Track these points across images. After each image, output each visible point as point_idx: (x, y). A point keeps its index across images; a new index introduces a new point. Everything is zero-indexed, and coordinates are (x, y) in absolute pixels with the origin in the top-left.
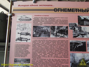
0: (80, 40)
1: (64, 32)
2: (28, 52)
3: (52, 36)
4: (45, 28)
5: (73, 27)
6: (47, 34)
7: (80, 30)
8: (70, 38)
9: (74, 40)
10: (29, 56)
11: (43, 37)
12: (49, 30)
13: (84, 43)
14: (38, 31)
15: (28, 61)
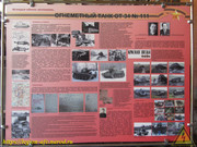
0: (83, 49)
1: (66, 40)
2: (27, 63)
3: (52, 45)
4: (45, 37)
5: (76, 35)
6: (47, 42)
7: (84, 39)
8: (72, 47)
9: (77, 50)
10: (28, 67)
11: (43, 46)
12: (50, 38)
13: (88, 52)
14: (37, 40)
15: (28, 72)
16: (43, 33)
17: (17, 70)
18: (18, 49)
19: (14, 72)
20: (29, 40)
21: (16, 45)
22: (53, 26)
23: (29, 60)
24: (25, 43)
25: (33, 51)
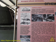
16: (38, 14)
17: (23, 35)
18: (24, 23)
19: (21, 37)
20: (30, 18)
21: (22, 21)
22: (44, 10)
23: (30, 29)
24: (28, 20)
25: (32, 24)
